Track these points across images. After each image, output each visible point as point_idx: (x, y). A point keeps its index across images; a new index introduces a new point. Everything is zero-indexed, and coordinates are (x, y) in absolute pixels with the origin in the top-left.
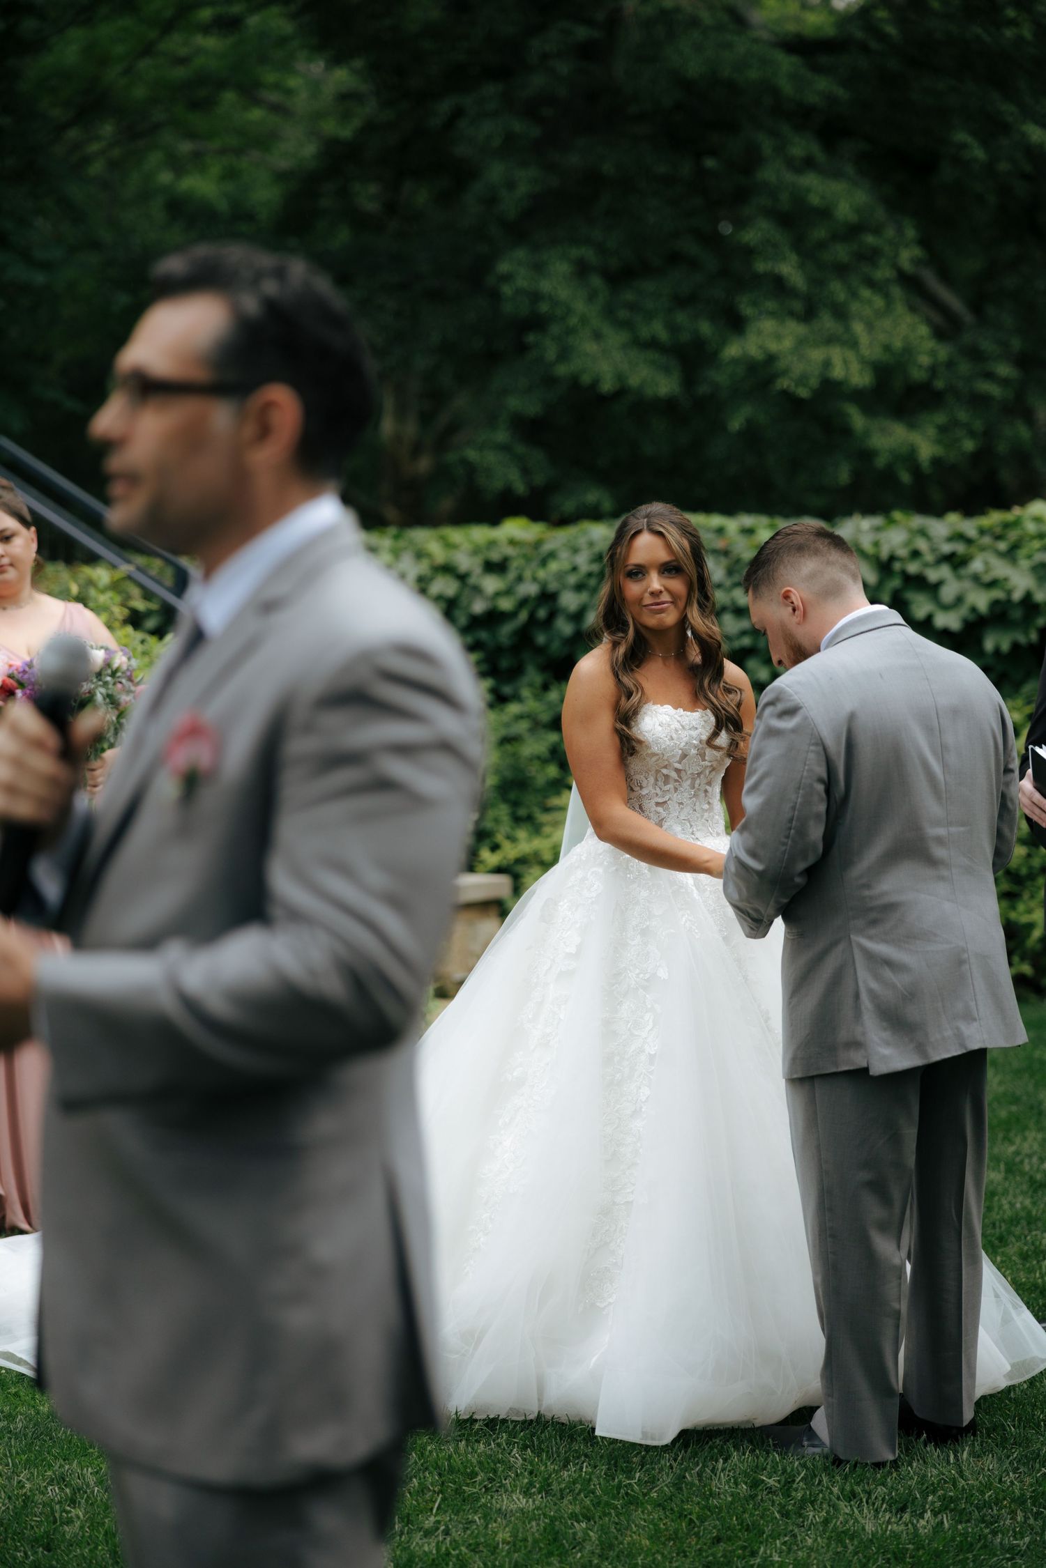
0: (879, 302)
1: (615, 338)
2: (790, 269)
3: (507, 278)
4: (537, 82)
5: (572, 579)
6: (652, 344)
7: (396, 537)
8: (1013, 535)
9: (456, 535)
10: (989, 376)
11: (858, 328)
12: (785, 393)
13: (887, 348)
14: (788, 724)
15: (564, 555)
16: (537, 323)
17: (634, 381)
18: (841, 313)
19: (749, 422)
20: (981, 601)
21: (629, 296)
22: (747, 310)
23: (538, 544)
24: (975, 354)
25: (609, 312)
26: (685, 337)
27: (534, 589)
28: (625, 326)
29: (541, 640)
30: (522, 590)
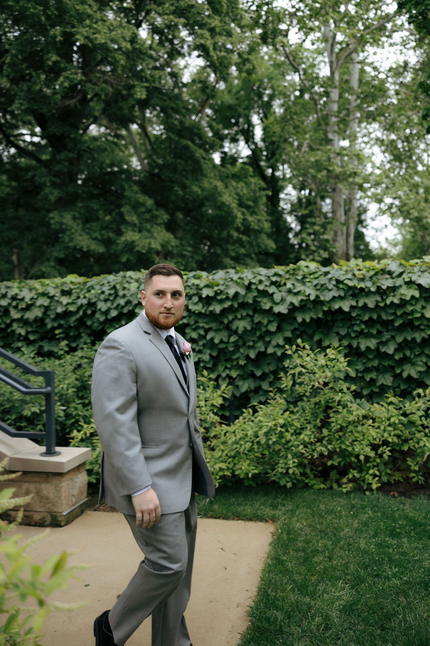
0: (159, 229)
1: (86, 237)
2: (134, 219)
3: (53, 218)
5: (102, 297)
6: (96, 239)
9: (47, 280)
11: (155, 235)
12: (138, 251)
13: (164, 240)
15: (97, 287)
16: (63, 231)
17: (92, 248)
18: (149, 231)
21: (88, 226)
22: (124, 230)
23: (85, 283)
25: (83, 230)
26: (105, 237)
27: (85, 302)
28: (88, 233)
29: (89, 323)
30: (79, 302)
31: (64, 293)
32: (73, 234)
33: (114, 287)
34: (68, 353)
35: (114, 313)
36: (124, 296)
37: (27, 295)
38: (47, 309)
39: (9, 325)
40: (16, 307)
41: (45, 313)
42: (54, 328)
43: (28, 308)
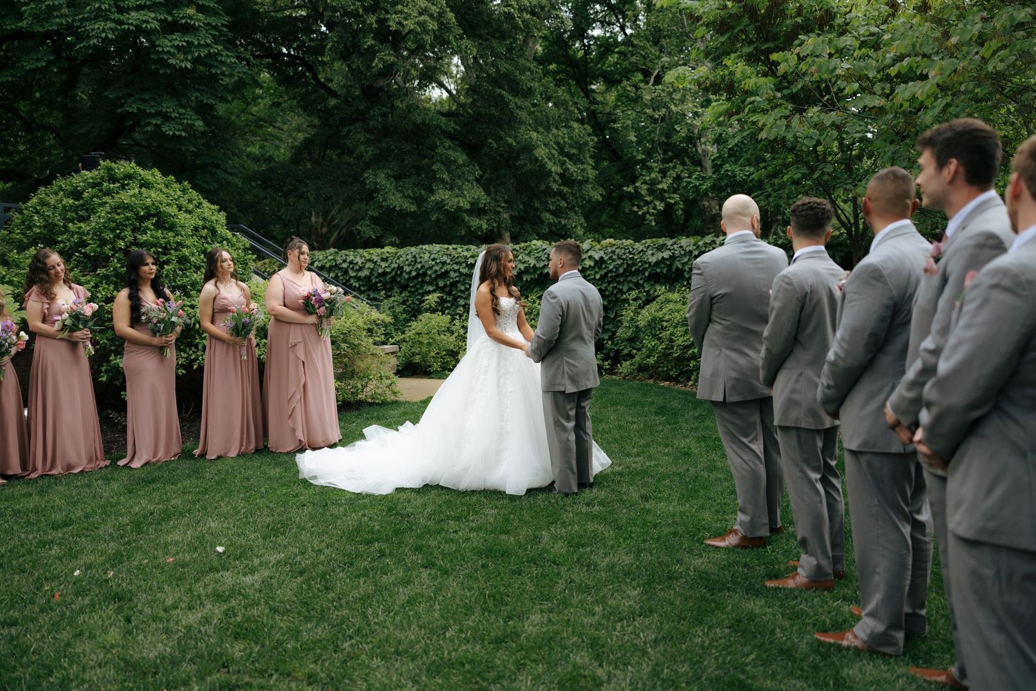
0: (470, 186)
1: (399, 195)
2: (446, 176)
3: (368, 178)
4: (372, 123)
5: (407, 263)
6: (408, 196)
7: (354, 252)
8: (529, 249)
9: (372, 251)
10: (499, 206)
11: (465, 193)
12: (447, 210)
13: (473, 198)
14: (555, 301)
15: (404, 256)
16: (377, 191)
17: (405, 207)
18: (460, 189)
19: (437, 217)
20: (522, 267)
21: (401, 183)
22: (434, 188)
23: (396, 253)
24: (496, 200)
25: (396, 188)
26: (417, 195)
27: (396, 266)
28: (401, 191)
29: (398, 280)
30: (393, 266)
31: (383, 260)
32: (386, 193)
33: (415, 256)
34: (386, 298)
35: (414, 273)
36: (421, 262)
37: (359, 261)
38: (372, 270)
39: (349, 280)
40: (352, 269)
41: (371, 273)
42: (376, 283)
43: (361, 269)
